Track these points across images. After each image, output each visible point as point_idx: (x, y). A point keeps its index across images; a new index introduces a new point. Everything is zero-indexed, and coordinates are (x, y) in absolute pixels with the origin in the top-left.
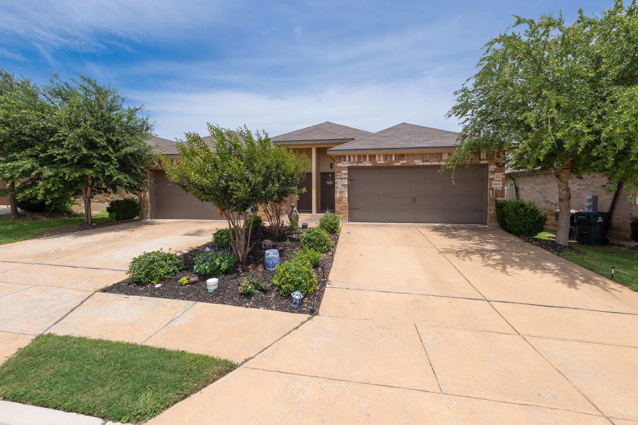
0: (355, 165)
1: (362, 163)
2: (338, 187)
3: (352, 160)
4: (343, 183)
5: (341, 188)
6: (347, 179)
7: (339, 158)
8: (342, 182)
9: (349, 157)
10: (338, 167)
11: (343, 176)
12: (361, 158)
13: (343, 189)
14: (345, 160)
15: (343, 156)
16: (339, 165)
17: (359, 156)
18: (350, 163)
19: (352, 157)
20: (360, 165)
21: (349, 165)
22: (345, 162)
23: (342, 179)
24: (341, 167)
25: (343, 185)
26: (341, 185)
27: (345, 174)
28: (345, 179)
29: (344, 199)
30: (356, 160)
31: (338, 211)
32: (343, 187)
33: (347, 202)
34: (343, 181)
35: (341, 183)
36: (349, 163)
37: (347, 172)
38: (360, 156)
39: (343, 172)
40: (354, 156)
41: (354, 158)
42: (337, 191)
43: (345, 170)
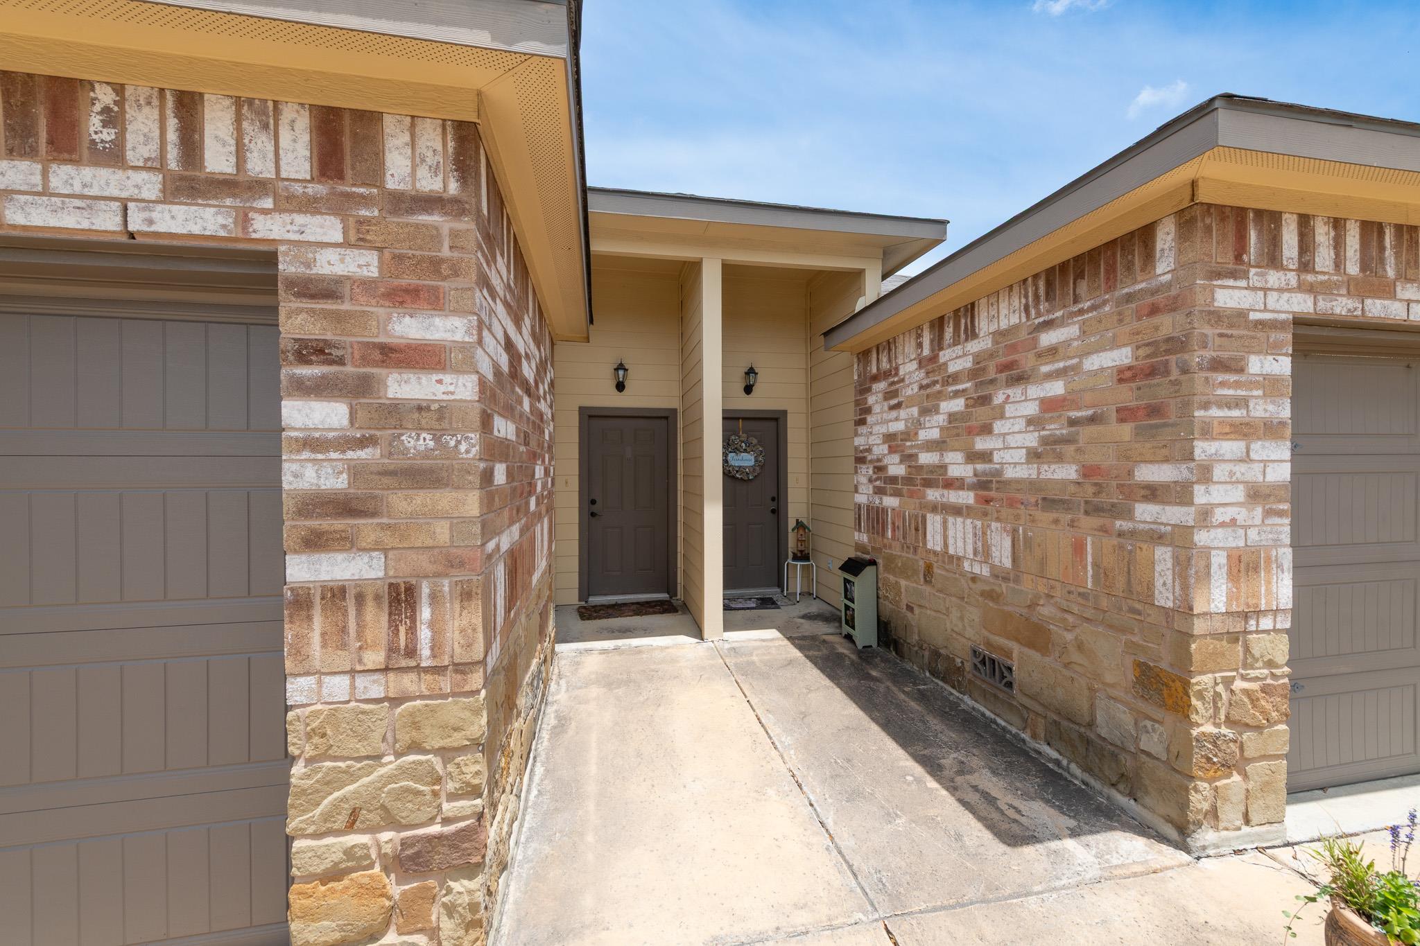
0: (1342, 306)
1: (1387, 291)
2: (1220, 515)
3: (1324, 258)
4: (1253, 473)
5: (1241, 515)
6: (1288, 432)
7: (1231, 227)
8: (1247, 459)
9: (1305, 222)
10: (1217, 316)
11: (1261, 409)
12: (1382, 249)
13: (1253, 534)
14: (1273, 259)
15: (1259, 213)
16: (1229, 297)
17: (1372, 230)
18: (1311, 289)
19: (1323, 234)
20: (1377, 309)
21: (1303, 304)
22: (1274, 278)
23: (1244, 430)
24: (1240, 316)
25: (1256, 494)
26: (1239, 494)
27: (1270, 385)
28: (1270, 430)
29: (1266, 623)
30: (1353, 269)
31: (1214, 740)
32: (1259, 511)
33: (1280, 650)
34: (1261, 450)
35: (1240, 469)
36: (1302, 287)
37: (1282, 366)
38: (1380, 227)
39: (1257, 365)
40: (1338, 224)
41: (1339, 244)
42: (1206, 552)
43: (1273, 349)
